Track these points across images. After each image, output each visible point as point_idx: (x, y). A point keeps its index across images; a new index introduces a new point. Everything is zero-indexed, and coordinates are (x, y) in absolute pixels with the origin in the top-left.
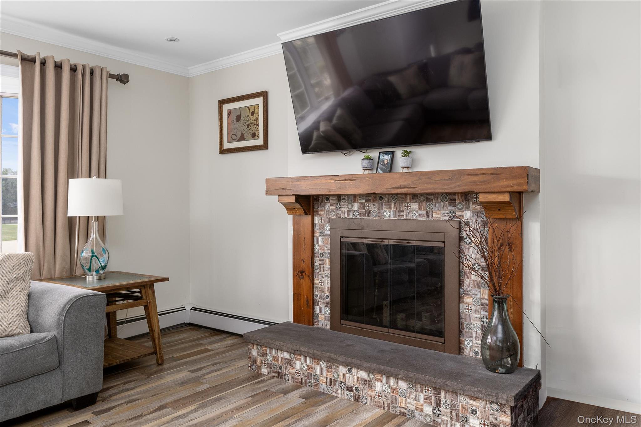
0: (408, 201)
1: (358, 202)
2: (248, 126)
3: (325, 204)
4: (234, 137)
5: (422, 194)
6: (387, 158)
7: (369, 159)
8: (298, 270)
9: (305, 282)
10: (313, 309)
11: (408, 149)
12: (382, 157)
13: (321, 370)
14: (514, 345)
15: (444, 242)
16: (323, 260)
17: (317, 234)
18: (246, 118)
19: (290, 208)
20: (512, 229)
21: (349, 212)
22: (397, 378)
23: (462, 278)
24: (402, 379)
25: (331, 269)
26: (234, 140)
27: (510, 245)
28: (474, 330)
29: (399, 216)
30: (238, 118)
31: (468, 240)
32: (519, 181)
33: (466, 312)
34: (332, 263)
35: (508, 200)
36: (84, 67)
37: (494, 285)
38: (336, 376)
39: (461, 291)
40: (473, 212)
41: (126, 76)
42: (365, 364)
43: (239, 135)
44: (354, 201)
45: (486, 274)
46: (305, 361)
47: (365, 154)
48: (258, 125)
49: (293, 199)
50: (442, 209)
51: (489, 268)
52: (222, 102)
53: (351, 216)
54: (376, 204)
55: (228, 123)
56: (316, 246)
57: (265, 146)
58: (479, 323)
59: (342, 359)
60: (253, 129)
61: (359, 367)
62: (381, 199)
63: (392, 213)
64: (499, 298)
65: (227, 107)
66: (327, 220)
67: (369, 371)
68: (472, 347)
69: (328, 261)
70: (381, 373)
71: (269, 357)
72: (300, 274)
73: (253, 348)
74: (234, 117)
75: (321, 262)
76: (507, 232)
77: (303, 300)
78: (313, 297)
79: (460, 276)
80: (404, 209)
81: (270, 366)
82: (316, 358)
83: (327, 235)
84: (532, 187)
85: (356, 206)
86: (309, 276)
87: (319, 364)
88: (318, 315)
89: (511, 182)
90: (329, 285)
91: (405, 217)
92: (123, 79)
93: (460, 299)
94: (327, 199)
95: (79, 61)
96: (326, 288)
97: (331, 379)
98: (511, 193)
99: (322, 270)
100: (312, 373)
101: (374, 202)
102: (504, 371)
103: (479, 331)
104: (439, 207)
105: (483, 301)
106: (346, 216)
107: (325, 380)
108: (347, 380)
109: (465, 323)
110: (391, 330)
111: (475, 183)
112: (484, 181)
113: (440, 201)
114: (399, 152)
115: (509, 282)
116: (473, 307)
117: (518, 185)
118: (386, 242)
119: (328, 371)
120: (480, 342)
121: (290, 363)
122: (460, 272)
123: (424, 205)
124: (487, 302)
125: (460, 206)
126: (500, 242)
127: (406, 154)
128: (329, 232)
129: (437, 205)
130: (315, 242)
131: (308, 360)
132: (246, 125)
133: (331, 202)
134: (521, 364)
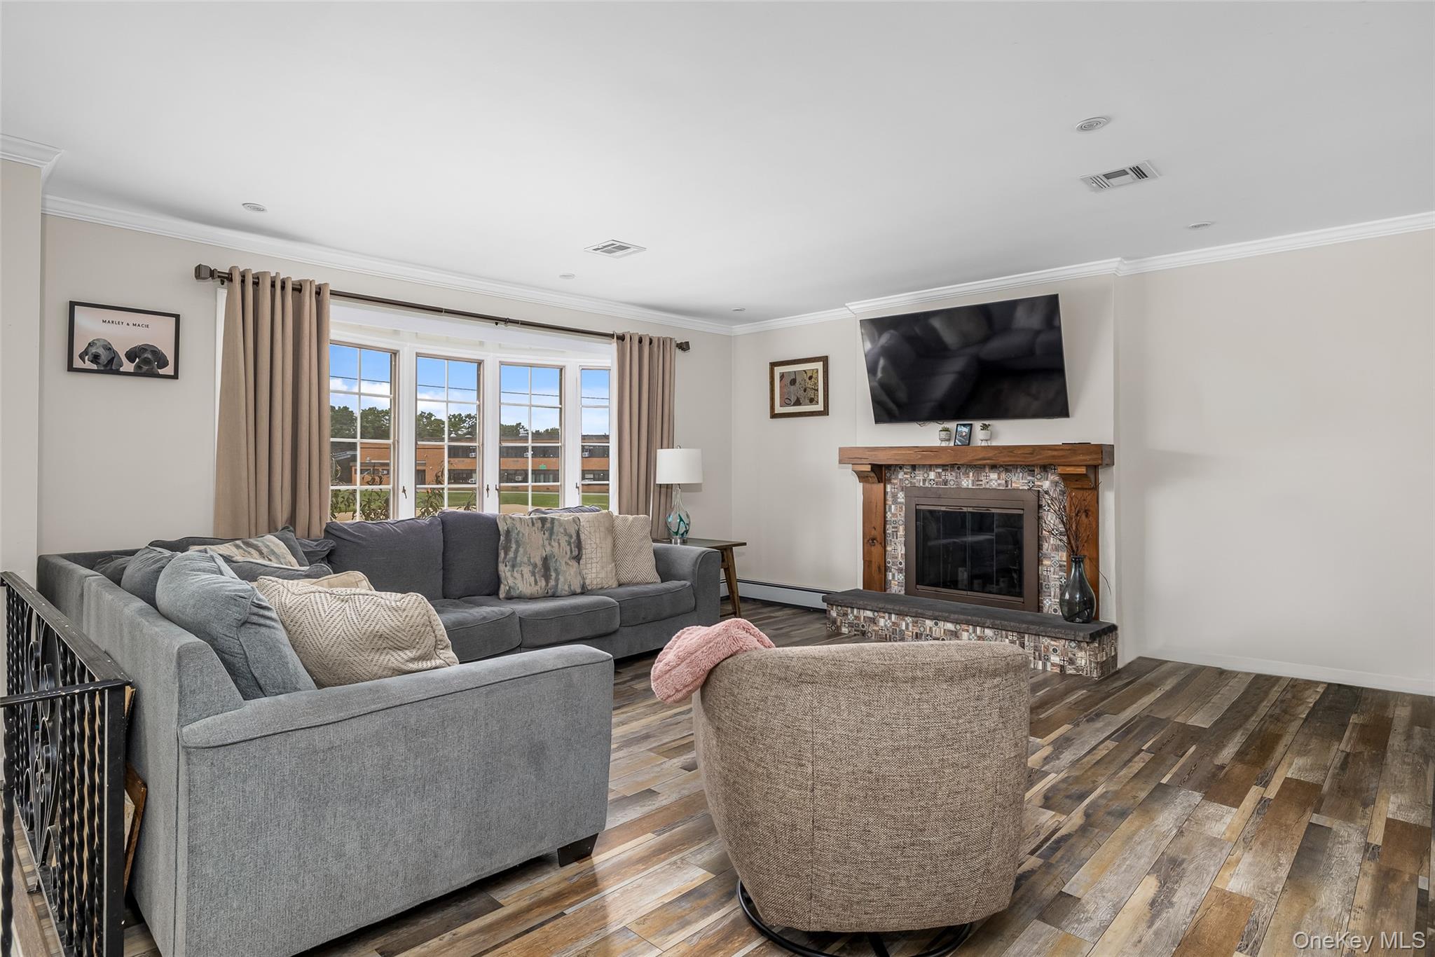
0: (987, 471)
1: (934, 471)
2: (805, 390)
3: (898, 472)
4: (787, 401)
5: (1001, 466)
6: (965, 430)
7: (946, 430)
8: (868, 537)
9: (877, 550)
10: (885, 576)
11: (987, 422)
12: (959, 429)
13: (907, 625)
14: (1091, 600)
15: (1023, 509)
16: (896, 528)
17: (889, 502)
18: (803, 382)
19: (862, 477)
20: (1089, 498)
21: (924, 481)
22: (983, 627)
23: (1041, 542)
24: (988, 627)
25: (906, 536)
26: (788, 405)
27: (1086, 512)
28: (1052, 589)
29: (977, 485)
30: (793, 382)
31: (1046, 508)
32: (1095, 456)
33: (1045, 573)
34: (906, 529)
35: (1085, 472)
36: (659, 339)
37: (1072, 547)
38: (922, 629)
39: (1040, 555)
40: (1052, 482)
41: (687, 343)
42: (953, 616)
43: (793, 399)
44: (931, 470)
45: (1065, 538)
46: (890, 618)
47: (943, 426)
48: (817, 390)
49: (868, 468)
50: (1021, 479)
51: (1067, 532)
52: (773, 365)
53: (927, 484)
54: (954, 474)
55: (781, 387)
56: (889, 513)
57: (825, 412)
58: (1058, 583)
59: (929, 613)
60: (811, 394)
61: (946, 620)
62: (959, 468)
63: (970, 482)
64: (1076, 558)
65: (778, 370)
66: (900, 488)
67: (955, 622)
68: (1050, 605)
69: (901, 528)
70: (968, 623)
71: (851, 617)
72: (870, 541)
73: (832, 609)
74: (787, 380)
75: (893, 530)
76: (1084, 500)
77: (874, 567)
78: (885, 564)
79: (1039, 540)
80: (983, 478)
81: (851, 625)
82: (901, 614)
83: (900, 503)
84: (1107, 461)
85: (932, 475)
86: (881, 543)
87: (904, 620)
88: (890, 581)
89: (1088, 457)
90: (903, 552)
91: (983, 486)
92: (684, 347)
93: (1039, 562)
94: (901, 468)
95: (655, 334)
96: (900, 555)
97: (917, 633)
98: (1088, 467)
99: (895, 537)
100: (898, 629)
101: (951, 471)
102: (1081, 620)
103: (1058, 590)
104: (1018, 477)
105: (1061, 563)
106: (921, 484)
107: (911, 634)
108: (934, 633)
109: (1044, 583)
110: (969, 593)
111: (1054, 457)
112: (1062, 456)
113: (1019, 471)
114: (977, 425)
115: (1085, 544)
116: (1052, 569)
117: (1094, 460)
118: (965, 510)
119: (914, 626)
120: (1058, 600)
121: (873, 621)
122: (1039, 536)
123: (1003, 475)
124: (1065, 563)
125: (1039, 477)
126: (1078, 509)
127: (985, 427)
128: (903, 500)
129: (1017, 475)
130: (887, 510)
131: (893, 616)
132: (802, 389)
133: (905, 470)
134: (1097, 618)
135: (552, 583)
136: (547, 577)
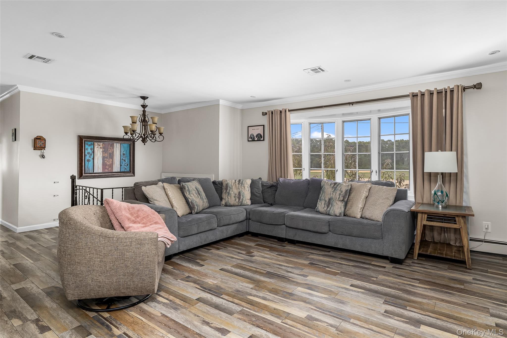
92: (477, 87)
135: (329, 209)
136: (328, 206)
